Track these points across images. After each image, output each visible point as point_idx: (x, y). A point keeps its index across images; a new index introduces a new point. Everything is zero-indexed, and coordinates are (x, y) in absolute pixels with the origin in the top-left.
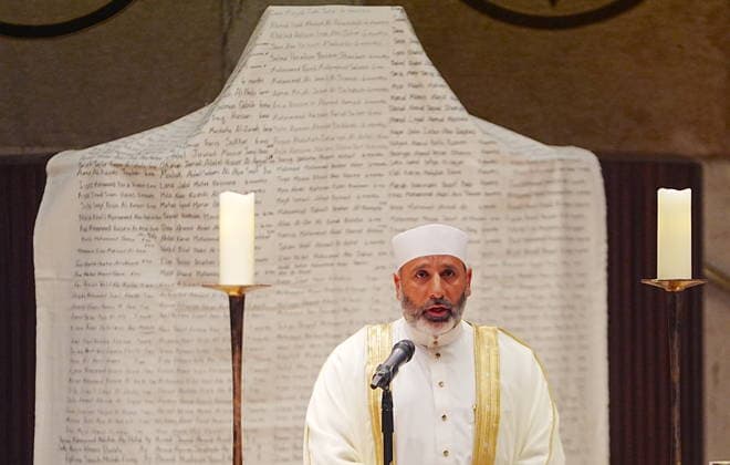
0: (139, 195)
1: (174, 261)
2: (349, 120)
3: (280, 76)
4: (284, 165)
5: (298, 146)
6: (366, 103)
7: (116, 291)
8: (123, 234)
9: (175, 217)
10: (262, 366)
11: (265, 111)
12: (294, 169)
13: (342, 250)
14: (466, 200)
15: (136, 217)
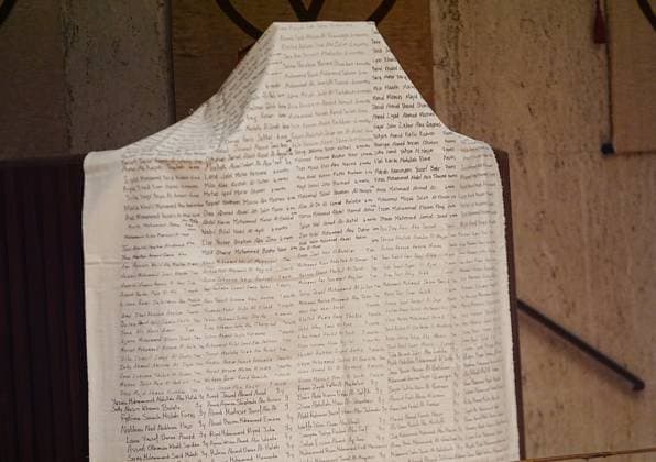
0: (182, 186)
1: (214, 242)
2: (344, 117)
3: (290, 81)
4: (299, 156)
5: (309, 140)
6: (357, 102)
7: (167, 270)
8: (170, 220)
9: (217, 203)
10: (288, 328)
11: (283, 111)
12: (307, 160)
13: (345, 226)
14: (434, 181)
15: (180, 205)
